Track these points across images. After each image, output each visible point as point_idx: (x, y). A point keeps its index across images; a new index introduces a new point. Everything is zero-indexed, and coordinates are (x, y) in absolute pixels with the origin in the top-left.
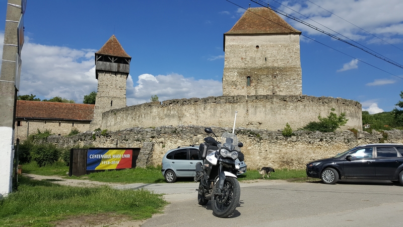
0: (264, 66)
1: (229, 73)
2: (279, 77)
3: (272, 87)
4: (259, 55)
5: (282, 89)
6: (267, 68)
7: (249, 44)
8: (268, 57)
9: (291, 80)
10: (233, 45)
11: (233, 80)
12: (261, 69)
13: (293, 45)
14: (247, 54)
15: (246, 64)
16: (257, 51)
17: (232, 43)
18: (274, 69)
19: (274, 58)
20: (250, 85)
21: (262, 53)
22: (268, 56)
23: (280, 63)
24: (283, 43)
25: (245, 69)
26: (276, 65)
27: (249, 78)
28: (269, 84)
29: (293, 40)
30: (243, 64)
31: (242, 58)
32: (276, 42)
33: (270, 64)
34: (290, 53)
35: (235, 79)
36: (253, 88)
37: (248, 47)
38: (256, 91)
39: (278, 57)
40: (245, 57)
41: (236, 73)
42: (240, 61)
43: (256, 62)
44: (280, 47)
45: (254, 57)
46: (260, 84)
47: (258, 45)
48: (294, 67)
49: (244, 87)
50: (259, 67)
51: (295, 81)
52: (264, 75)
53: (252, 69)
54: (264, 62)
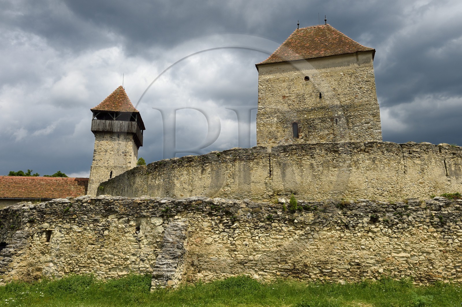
0: (319, 105)
2: (342, 121)
4: (309, 89)
6: (324, 108)
7: (294, 75)
9: (363, 124)
11: (271, 130)
14: (292, 89)
15: (290, 105)
16: (306, 85)
19: (334, 93)
20: (298, 136)
21: (314, 87)
23: (343, 99)
27: (295, 126)
28: (327, 132)
30: (286, 104)
31: (284, 97)
32: (335, 68)
33: (327, 103)
34: (359, 82)
35: (273, 129)
39: (340, 91)
40: (288, 95)
41: (275, 119)
42: (281, 101)
43: (306, 101)
44: (343, 75)
45: (302, 93)
46: (314, 133)
47: (307, 75)
48: (367, 103)
49: (288, 139)
50: (310, 108)
51: (369, 125)
52: (319, 119)
53: (299, 111)
54: (318, 100)
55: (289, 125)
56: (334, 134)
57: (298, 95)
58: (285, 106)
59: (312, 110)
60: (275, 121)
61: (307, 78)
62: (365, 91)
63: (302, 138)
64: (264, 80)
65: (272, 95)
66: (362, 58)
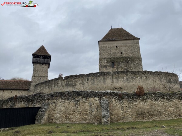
0: (121, 56)
1: (102, 61)
2: (129, 62)
3: (126, 68)
5: (131, 69)
6: (123, 58)
7: (112, 45)
10: (103, 47)
11: (104, 64)
12: (119, 58)
13: (136, 45)
14: (111, 50)
15: (111, 56)
16: (117, 49)
18: (126, 58)
19: (126, 53)
20: (114, 67)
21: (119, 50)
22: (123, 51)
23: (130, 55)
24: (130, 44)
25: (110, 58)
26: (127, 56)
27: (113, 63)
28: (124, 66)
29: (135, 43)
31: (109, 53)
32: (127, 44)
33: (124, 56)
35: (105, 64)
36: (116, 69)
37: (111, 47)
38: (117, 70)
41: (106, 61)
43: (116, 55)
45: (115, 52)
46: (120, 66)
48: (137, 56)
49: (111, 68)
51: (139, 64)
52: (121, 61)
53: (114, 58)
54: (121, 55)
55: (111, 63)
58: (109, 56)
61: (117, 47)
62: (137, 52)
65: (105, 52)
66: (136, 41)
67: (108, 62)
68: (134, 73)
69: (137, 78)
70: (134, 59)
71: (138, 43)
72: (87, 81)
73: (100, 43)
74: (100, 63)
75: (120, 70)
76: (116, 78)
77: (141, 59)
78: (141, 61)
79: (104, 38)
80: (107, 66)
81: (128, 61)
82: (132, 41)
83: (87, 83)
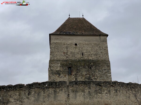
0: (82, 59)
1: (54, 64)
2: (93, 68)
3: (88, 75)
4: (77, 50)
5: (96, 78)
6: (84, 61)
7: (69, 42)
8: (84, 53)
9: (103, 70)
10: (57, 43)
11: (57, 70)
13: (103, 44)
14: (68, 49)
15: (67, 57)
16: (76, 48)
17: (56, 41)
18: (89, 61)
19: (89, 53)
20: (71, 74)
22: (85, 51)
23: (94, 57)
24: (95, 42)
25: (66, 61)
26: (90, 58)
27: (70, 69)
28: (86, 73)
29: (102, 40)
30: (65, 57)
31: (64, 53)
32: (90, 41)
33: (86, 58)
34: (101, 49)
35: (58, 69)
36: (73, 77)
37: (68, 45)
38: (76, 79)
39: (92, 53)
40: (66, 52)
41: (59, 64)
42: (63, 55)
43: (75, 56)
44: (93, 45)
45: (74, 52)
46: (79, 73)
47: (76, 43)
48: (104, 60)
49: (66, 76)
50: (78, 60)
51: (106, 71)
52: (82, 66)
53: (72, 61)
54: (82, 56)
55: (66, 68)
56: (89, 74)
57: (71, 53)
58: (65, 58)
59: (79, 61)
60: (59, 65)
61: (76, 44)
62: (103, 54)
63: (73, 76)
64: (54, 42)
65: (58, 51)
66: (102, 38)
67: (62, 65)
68: (99, 84)
69: (103, 92)
70: (99, 64)
71: (106, 41)
72: (29, 95)
73: (52, 37)
74: (50, 66)
75: (80, 79)
76: (73, 91)
77: (110, 63)
78: (109, 66)
79: (58, 30)
80: (61, 73)
81: (92, 66)
82: (98, 38)
83: (28, 98)
